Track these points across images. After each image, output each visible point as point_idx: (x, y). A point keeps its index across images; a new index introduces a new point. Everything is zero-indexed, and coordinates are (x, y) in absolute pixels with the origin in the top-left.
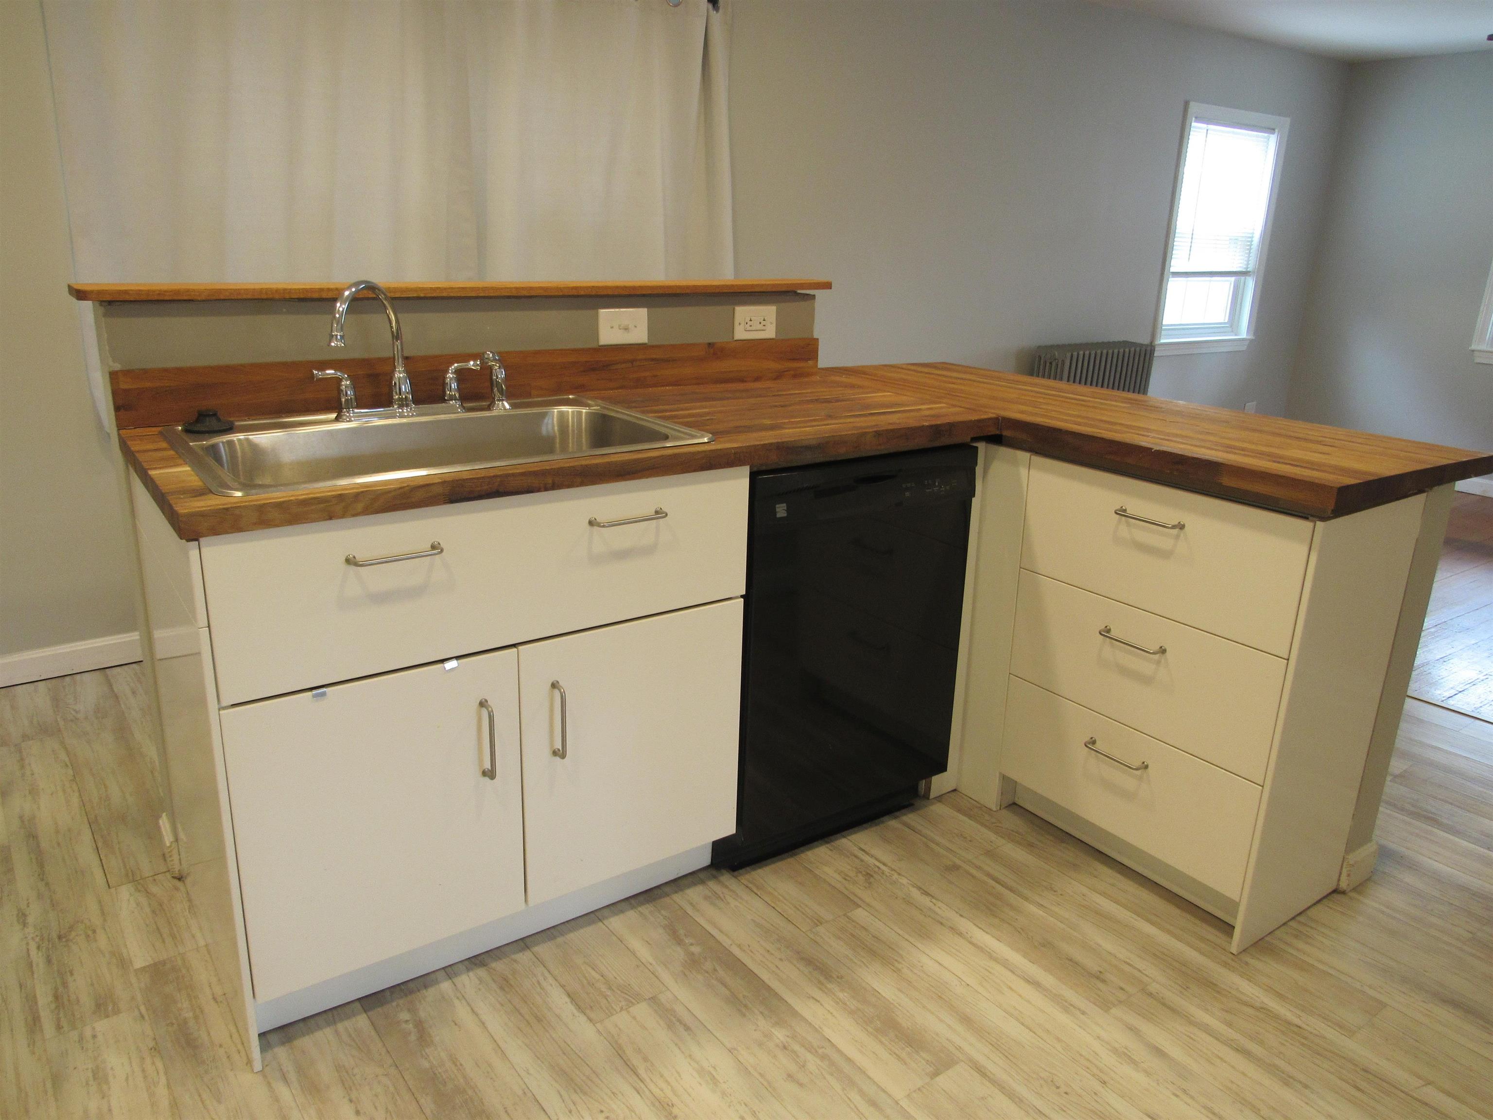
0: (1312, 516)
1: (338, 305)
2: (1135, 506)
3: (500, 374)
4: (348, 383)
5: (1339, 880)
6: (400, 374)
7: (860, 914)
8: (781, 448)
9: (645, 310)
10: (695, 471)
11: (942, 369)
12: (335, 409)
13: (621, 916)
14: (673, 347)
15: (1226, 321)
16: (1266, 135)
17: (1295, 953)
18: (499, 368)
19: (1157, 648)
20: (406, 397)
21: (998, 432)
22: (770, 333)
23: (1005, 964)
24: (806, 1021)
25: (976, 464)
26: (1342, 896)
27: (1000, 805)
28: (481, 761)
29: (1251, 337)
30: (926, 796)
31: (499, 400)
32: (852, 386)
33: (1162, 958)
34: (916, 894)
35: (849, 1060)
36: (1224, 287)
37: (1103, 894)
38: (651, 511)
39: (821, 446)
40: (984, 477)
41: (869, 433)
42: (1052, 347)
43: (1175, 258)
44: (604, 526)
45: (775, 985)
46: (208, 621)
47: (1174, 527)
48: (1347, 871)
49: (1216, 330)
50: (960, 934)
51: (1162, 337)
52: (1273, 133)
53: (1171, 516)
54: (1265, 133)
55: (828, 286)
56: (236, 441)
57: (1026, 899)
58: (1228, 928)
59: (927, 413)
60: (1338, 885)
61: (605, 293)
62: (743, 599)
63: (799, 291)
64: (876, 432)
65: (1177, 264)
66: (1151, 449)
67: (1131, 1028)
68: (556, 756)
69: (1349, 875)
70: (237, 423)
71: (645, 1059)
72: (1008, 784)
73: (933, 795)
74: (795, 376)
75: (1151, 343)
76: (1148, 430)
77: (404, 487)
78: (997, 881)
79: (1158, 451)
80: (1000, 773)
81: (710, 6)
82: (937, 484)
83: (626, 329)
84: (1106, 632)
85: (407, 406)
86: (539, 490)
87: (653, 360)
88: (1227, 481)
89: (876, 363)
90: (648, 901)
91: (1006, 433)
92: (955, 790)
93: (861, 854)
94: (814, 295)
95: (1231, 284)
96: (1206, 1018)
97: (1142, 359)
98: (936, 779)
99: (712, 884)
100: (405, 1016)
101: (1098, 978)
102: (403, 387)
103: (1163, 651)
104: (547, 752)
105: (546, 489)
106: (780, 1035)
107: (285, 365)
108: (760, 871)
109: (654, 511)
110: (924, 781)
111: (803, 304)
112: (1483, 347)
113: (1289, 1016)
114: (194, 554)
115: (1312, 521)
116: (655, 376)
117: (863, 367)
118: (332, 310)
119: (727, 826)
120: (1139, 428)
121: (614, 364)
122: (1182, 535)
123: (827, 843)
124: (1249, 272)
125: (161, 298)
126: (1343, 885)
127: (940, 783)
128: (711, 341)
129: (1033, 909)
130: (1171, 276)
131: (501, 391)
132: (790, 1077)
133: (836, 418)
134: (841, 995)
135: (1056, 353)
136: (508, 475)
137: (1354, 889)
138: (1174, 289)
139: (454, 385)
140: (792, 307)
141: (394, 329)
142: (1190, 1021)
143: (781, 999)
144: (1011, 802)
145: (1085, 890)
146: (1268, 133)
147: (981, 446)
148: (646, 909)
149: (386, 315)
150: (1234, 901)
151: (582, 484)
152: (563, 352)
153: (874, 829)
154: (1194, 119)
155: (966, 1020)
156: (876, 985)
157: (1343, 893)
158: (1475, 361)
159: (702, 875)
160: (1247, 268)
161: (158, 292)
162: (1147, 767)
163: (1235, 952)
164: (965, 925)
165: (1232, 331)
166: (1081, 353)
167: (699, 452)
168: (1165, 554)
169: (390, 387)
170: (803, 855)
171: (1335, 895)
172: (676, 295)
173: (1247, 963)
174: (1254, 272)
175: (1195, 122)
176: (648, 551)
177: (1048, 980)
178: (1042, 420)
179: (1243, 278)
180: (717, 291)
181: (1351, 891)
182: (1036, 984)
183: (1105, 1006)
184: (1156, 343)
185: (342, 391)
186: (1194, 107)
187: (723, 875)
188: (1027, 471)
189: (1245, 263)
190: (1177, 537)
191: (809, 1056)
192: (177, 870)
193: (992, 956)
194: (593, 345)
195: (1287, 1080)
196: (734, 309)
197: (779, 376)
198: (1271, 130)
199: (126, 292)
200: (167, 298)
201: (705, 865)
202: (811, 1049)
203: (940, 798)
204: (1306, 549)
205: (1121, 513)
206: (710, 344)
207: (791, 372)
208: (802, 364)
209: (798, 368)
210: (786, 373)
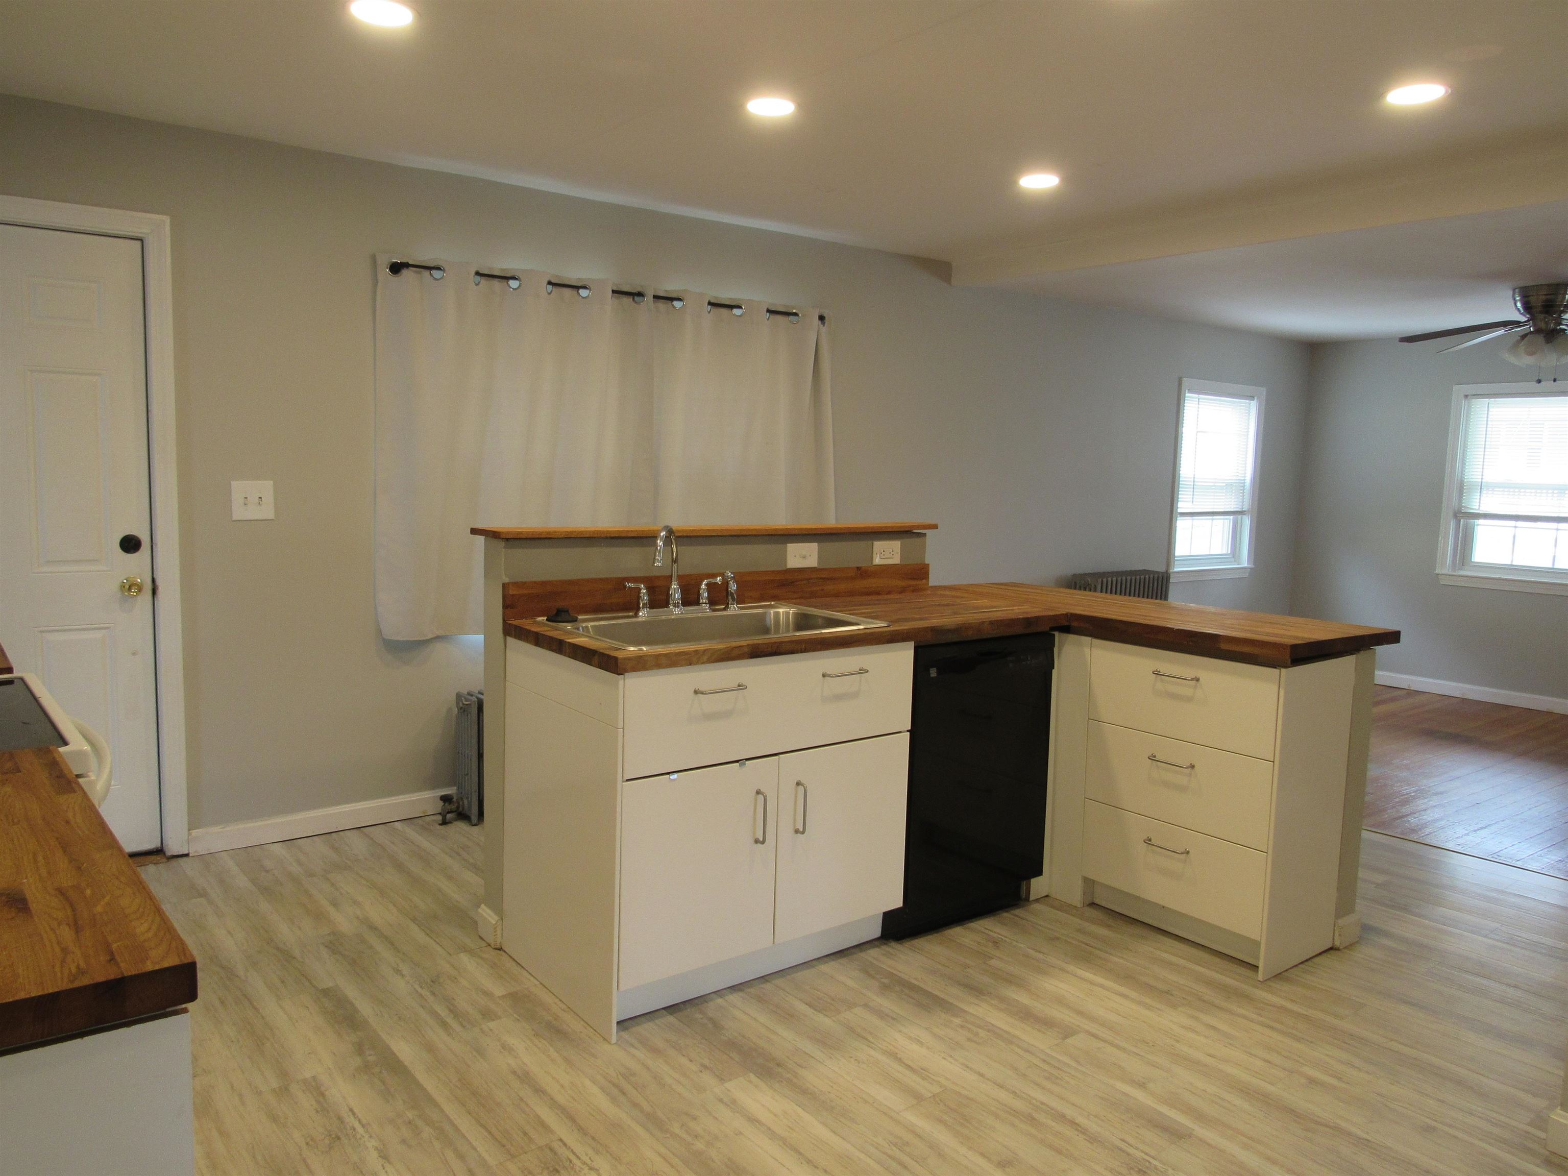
0: (1279, 666)
1: (659, 541)
2: (1164, 668)
3: (733, 587)
4: (644, 591)
5: (1333, 939)
6: (674, 586)
7: (993, 962)
8: (934, 630)
9: (817, 544)
10: (884, 643)
11: (1012, 586)
12: (632, 609)
13: (827, 964)
14: (835, 570)
15: (1229, 552)
16: (1247, 401)
17: (1304, 980)
18: (733, 582)
19: (1189, 764)
20: (678, 602)
21: (1067, 624)
22: (896, 560)
23: (1101, 986)
24: (971, 1014)
25: (1054, 646)
26: (1337, 952)
27: (1084, 903)
28: (754, 833)
29: (1251, 566)
30: (1027, 899)
31: (731, 604)
32: (957, 597)
33: (1210, 983)
34: (1031, 952)
35: (1006, 1032)
36: (1223, 526)
37: (1166, 952)
38: (857, 669)
39: (958, 630)
40: (1059, 656)
41: (987, 621)
42: (1085, 574)
43: (1181, 501)
44: (833, 677)
45: (946, 998)
46: (623, 725)
47: (1192, 679)
48: (1339, 932)
49: (1223, 560)
50: (1068, 972)
51: (1175, 566)
52: (1253, 400)
53: (1189, 673)
54: (1246, 399)
55: (935, 527)
56: (590, 628)
57: (1111, 954)
58: (1255, 968)
59: (1018, 611)
60: (1333, 944)
61: (793, 533)
62: (909, 733)
63: (914, 531)
64: (990, 621)
65: (1183, 506)
66: (1174, 628)
67: (1193, 1017)
68: (797, 833)
69: (1340, 935)
70: (580, 617)
71: (871, 1033)
72: (1089, 883)
73: (1032, 898)
74: (913, 591)
75: (1167, 571)
76: (1171, 619)
77: (728, 647)
78: (1087, 945)
79: (1178, 629)
80: (1082, 876)
81: (820, 322)
82: (1029, 659)
83: (804, 557)
84: (1152, 758)
85: (678, 607)
86: (797, 652)
87: (821, 578)
88: (1224, 646)
89: (965, 583)
90: (841, 957)
91: (1075, 624)
92: (1047, 896)
93: (987, 931)
94: (925, 534)
95: (1230, 521)
96: (1243, 1012)
97: (1160, 583)
98: (1034, 881)
99: (885, 947)
100: (698, 1016)
101: (1167, 993)
102: (677, 595)
103: (1193, 767)
104: (792, 831)
105: (802, 652)
106: (957, 1021)
107: (602, 580)
108: (917, 940)
109: (859, 668)
110: (1025, 882)
111: (917, 541)
112: (1445, 571)
113: (1300, 1010)
114: (621, 682)
115: (1278, 669)
116: (823, 590)
117: (959, 585)
118: (656, 545)
119: (896, 900)
120: (1165, 618)
121: (796, 581)
122: (1198, 684)
123: (961, 925)
124: (1245, 511)
125: (540, 536)
126: (1337, 944)
127: (1038, 886)
128: (858, 566)
129: (1116, 959)
130: (1179, 516)
131: (733, 599)
132: (969, 1040)
133: (960, 614)
134: (993, 1002)
135: (1089, 580)
136: (781, 643)
137: (1346, 948)
138: (1182, 527)
139: (706, 595)
140: (909, 541)
141: (674, 557)
142: (1230, 1012)
143: (951, 1004)
144: (1090, 902)
145: (1152, 949)
146: (1248, 400)
147: (1057, 634)
148: (843, 961)
149: (670, 548)
150: (1256, 941)
151: (820, 650)
152: (766, 573)
153: (992, 918)
154: (1187, 391)
155: (1080, 1013)
156: (1014, 996)
157: (1338, 949)
158: (1442, 583)
159: (876, 943)
160: (1243, 508)
161: (538, 533)
162: (1188, 853)
163: (1261, 980)
164: (1071, 968)
165: (1235, 561)
166: (1110, 579)
167: (886, 632)
168: (1189, 699)
169: (668, 595)
170: (945, 932)
171: (1331, 952)
172: (831, 534)
173: (1270, 986)
174: (1249, 511)
175: (1188, 393)
176: (855, 695)
177: (1133, 994)
178: (1100, 614)
179: (1239, 517)
180: (863, 531)
181: (1344, 948)
182: (1125, 996)
183: (1174, 1006)
184: (1171, 571)
185: (641, 597)
186: (1186, 382)
187: (891, 943)
188: (1089, 649)
189: (1241, 504)
190: (1195, 687)
191: (980, 1031)
192: (498, 942)
193: (1092, 983)
194: (784, 568)
195: (1298, 1039)
196: (873, 544)
197: (903, 590)
198: (1252, 398)
199: (521, 533)
200: (542, 536)
201: (876, 937)
202: (979, 1027)
203: (1037, 900)
204: (1276, 688)
205: (1157, 673)
206: (858, 568)
207: (911, 588)
208: (918, 582)
209: (916, 585)
210: (908, 588)
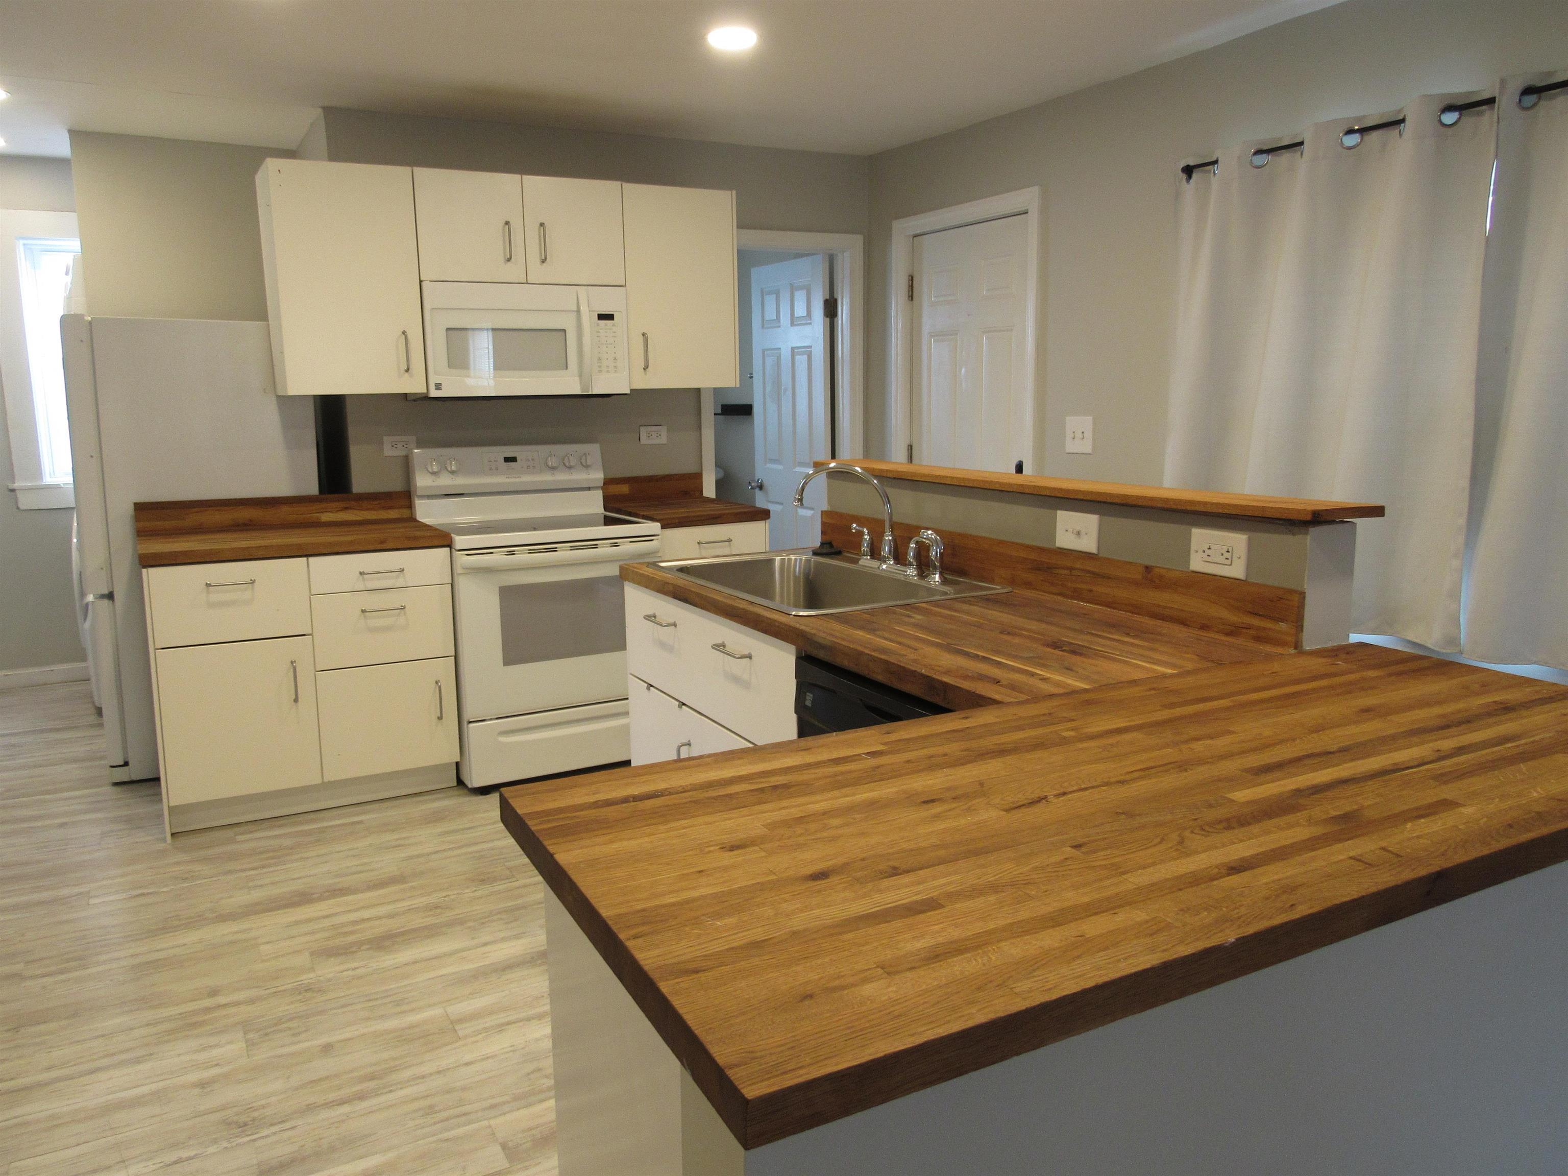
3: (935, 551)
4: (867, 537)
8: (803, 636)
9: (1097, 517)
14: (1117, 563)
22: (1237, 570)
39: (830, 648)
83: (1077, 534)
102: (887, 548)
131: (934, 567)
139: (912, 554)
185: (863, 542)
194: (1050, 546)
196: (1190, 531)
197: (1234, 631)
206: (1147, 567)
207: (1252, 632)
208: (1268, 624)
209: (1264, 629)
210: (1244, 630)
